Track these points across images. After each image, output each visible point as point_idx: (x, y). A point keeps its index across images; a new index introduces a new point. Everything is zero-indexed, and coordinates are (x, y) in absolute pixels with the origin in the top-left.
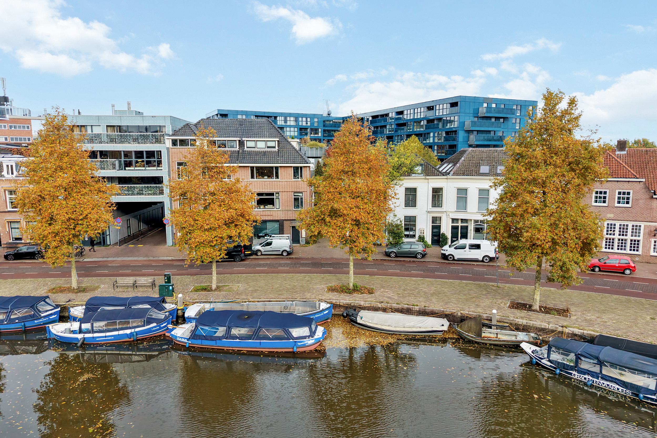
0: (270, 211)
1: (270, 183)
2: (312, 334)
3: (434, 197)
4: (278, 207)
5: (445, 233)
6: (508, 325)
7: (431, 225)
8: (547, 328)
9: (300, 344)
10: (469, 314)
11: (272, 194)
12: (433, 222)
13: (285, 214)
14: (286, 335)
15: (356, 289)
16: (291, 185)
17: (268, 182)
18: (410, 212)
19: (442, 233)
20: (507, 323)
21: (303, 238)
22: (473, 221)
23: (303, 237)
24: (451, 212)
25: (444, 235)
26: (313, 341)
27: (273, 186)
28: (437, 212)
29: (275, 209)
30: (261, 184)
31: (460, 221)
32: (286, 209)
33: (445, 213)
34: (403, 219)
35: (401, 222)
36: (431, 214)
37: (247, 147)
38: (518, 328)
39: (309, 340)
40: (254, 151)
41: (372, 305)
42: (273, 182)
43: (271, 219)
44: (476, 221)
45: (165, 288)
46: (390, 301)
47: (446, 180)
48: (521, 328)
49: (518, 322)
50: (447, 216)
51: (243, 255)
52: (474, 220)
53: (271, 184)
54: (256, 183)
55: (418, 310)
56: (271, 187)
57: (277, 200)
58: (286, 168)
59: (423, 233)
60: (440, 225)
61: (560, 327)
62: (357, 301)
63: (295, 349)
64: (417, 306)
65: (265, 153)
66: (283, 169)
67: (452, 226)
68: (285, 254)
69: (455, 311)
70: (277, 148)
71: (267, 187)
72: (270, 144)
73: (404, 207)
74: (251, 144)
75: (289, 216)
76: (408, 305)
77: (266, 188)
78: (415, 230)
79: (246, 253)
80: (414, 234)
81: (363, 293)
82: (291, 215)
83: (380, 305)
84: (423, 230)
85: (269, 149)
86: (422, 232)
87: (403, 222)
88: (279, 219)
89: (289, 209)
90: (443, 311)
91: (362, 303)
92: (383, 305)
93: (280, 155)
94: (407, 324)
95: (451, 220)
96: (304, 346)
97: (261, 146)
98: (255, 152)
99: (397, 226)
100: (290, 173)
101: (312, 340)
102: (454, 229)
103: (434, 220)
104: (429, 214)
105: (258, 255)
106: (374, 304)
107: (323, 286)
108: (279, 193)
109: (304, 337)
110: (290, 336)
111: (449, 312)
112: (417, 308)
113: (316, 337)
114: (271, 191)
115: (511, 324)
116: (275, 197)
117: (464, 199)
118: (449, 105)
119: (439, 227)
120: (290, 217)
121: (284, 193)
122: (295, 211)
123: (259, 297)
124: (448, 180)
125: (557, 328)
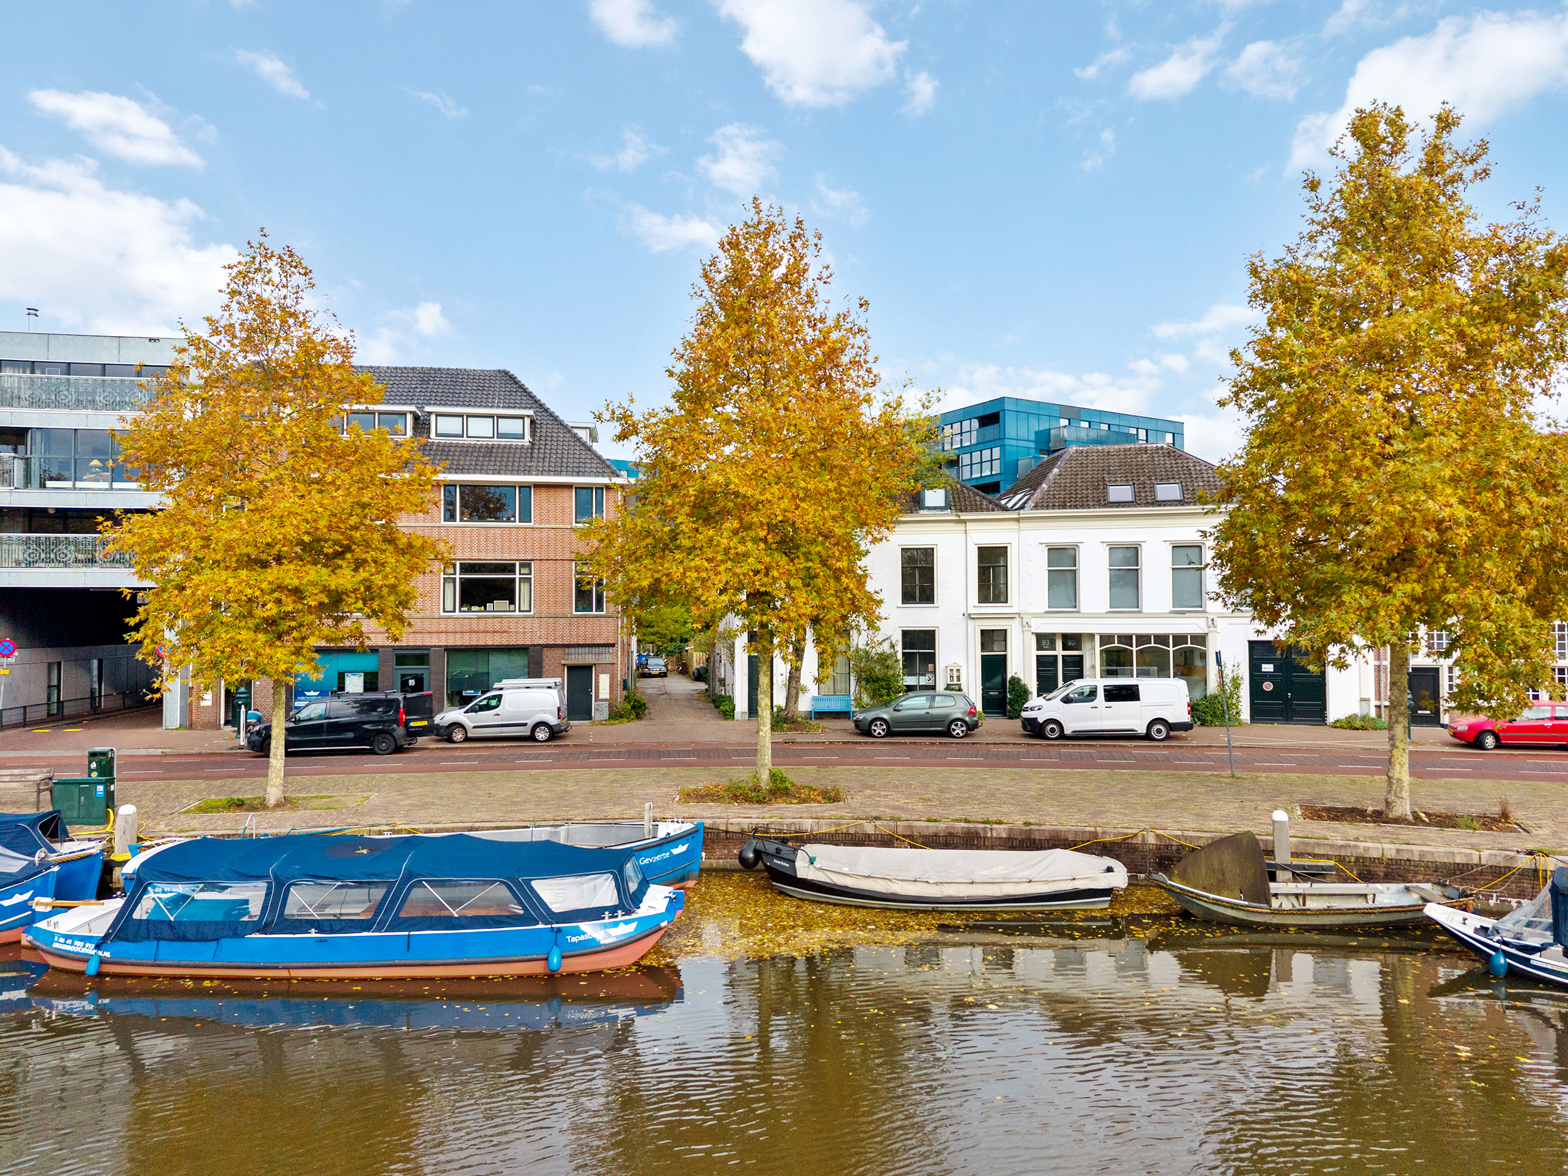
0: (501, 617)
1: (502, 535)
2: (629, 902)
3: (983, 572)
4: (525, 607)
5: (1020, 675)
6: (1332, 863)
7: (979, 654)
8: (1476, 861)
9: (574, 939)
10: (1186, 838)
11: (509, 568)
12: (984, 647)
13: (548, 628)
14: (520, 903)
15: (780, 791)
16: (566, 540)
17: (498, 531)
18: (918, 617)
19: (1013, 678)
20: (1328, 857)
21: (602, 700)
22: (1097, 638)
23: (601, 697)
24: (1036, 616)
25: (1015, 681)
26: (631, 927)
27: (514, 544)
28: (993, 615)
29: (517, 613)
30: (475, 538)
31: (1059, 644)
32: (552, 611)
33: (1018, 620)
34: (898, 638)
35: (893, 646)
36: (978, 622)
37: (437, 435)
38: (1369, 872)
39: (616, 925)
40: (457, 445)
41: (844, 828)
42: (514, 532)
43: (505, 642)
44: (1106, 639)
45: (76, 793)
46: (904, 816)
47: (1014, 525)
48: (1380, 871)
49: (1367, 849)
50: (1023, 627)
51: (400, 731)
52: (1102, 637)
53: (506, 537)
54: (459, 534)
55: (1004, 835)
56: (507, 544)
57: (525, 587)
58: (552, 492)
59: (959, 679)
60: (1005, 656)
61: (1521, 855)
62: (788, 818)
63: (555, 960)
64: (1000, 823)
65: (490, 450)
66: (544, 493)
67: (1038, 656)
68: (541, 735)
69: (1135, 831)
70: (528, 437)
71: (494, 544)
72: (506, 426)
73: (900, 603)
74: (449, 426)
75: (559, 633)
76: (966, 821)
77: (491, 547)
78: (934, 672)
79: (412, 724)
80: (931, 683)
81: (805, 801)
82: (567, 632)
83: (869, 828)
84: (958, 670)
85: (503, 442)
86: (955, 674)
87: (899, 648)
88: (528, 643)
89: (559, 612)
90: (1095, 834)
91: (807, 824)
92: (884, 827)
93: (535, 455)
94: (981, 874)
95: (1034, 639)
96: (593, 949)
97: (481, 429)
98: (463, 446)
99: (883, 658)
100: (566, 505)
101: (626, 922)
102: (1045, 666)
103: (990, 638)
104: (971, 623)
105: (453, 742)
106: (848, 825)
107: (665, 790)
108: (529, 566)
109: (594, 914)
110: (535, 908)
111: (1116, 835)
112: (1001, 831)
113: (643, 911)
114: (506, 556)
115: (1341, 859)
116: (517, 576)
117: (1069, 576)
118: (976, 423)
119: (1002, 661)
120: (562, 638)
121: (545, 565)
122: (578, 617)
123: (436, 820)
124: (1023, 525)
125: (1512, 858)
